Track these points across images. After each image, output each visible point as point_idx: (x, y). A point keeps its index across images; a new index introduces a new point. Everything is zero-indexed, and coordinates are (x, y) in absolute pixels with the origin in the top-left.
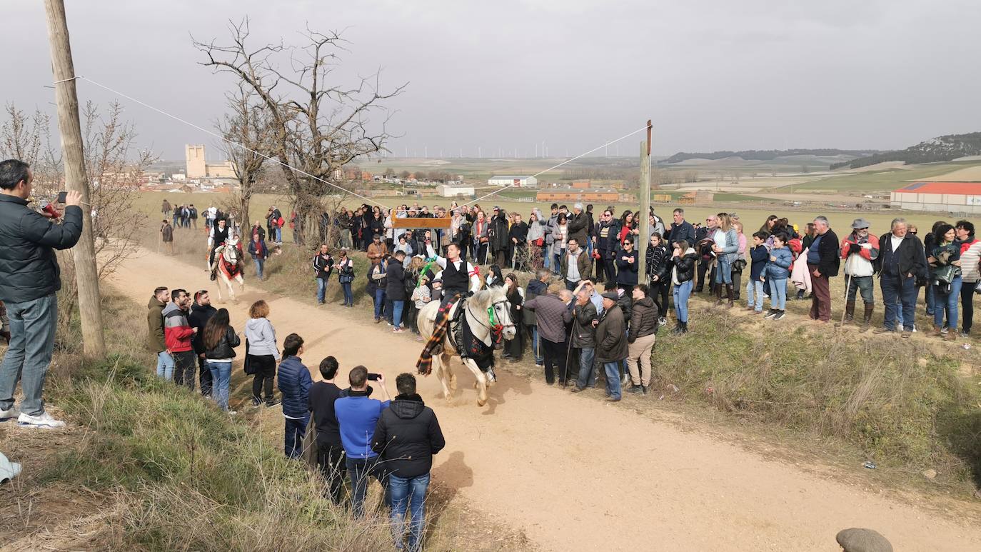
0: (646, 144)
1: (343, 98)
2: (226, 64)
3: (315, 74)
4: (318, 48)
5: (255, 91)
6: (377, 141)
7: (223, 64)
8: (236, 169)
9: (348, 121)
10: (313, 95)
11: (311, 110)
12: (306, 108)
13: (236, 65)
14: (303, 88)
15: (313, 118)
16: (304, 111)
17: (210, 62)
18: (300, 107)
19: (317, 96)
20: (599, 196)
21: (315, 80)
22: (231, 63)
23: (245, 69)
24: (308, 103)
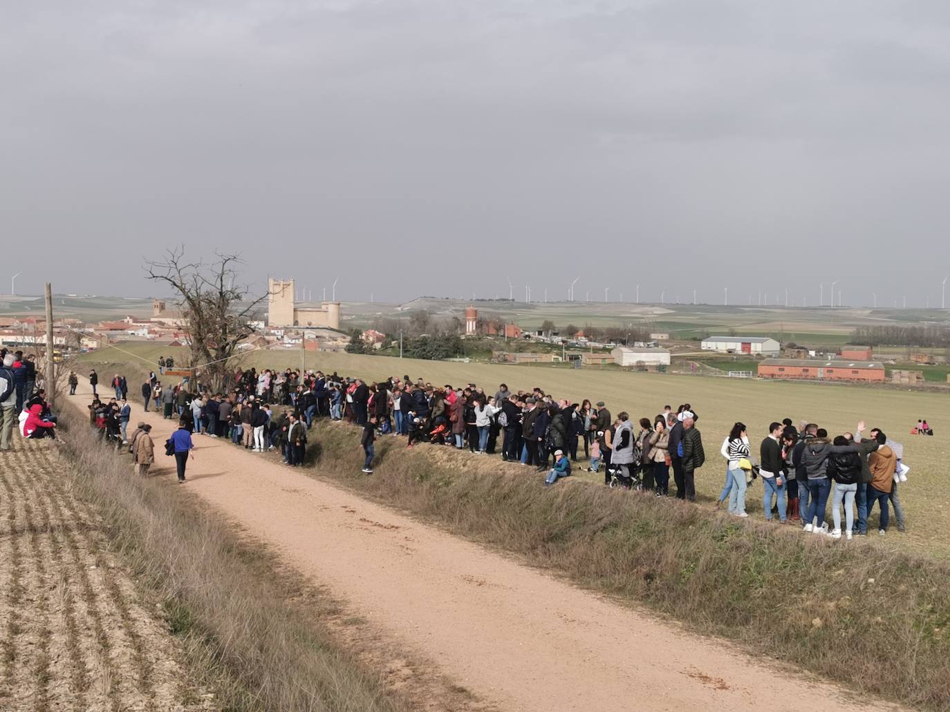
2: (162, 277)
3: (222, 280)
4: (224, 264)
5: (180, 292)
10: (221, 293)
13: (169, 278)
20: (853, 372)
21: (222, 284)
22: (165, 276)
23: (175, 278)
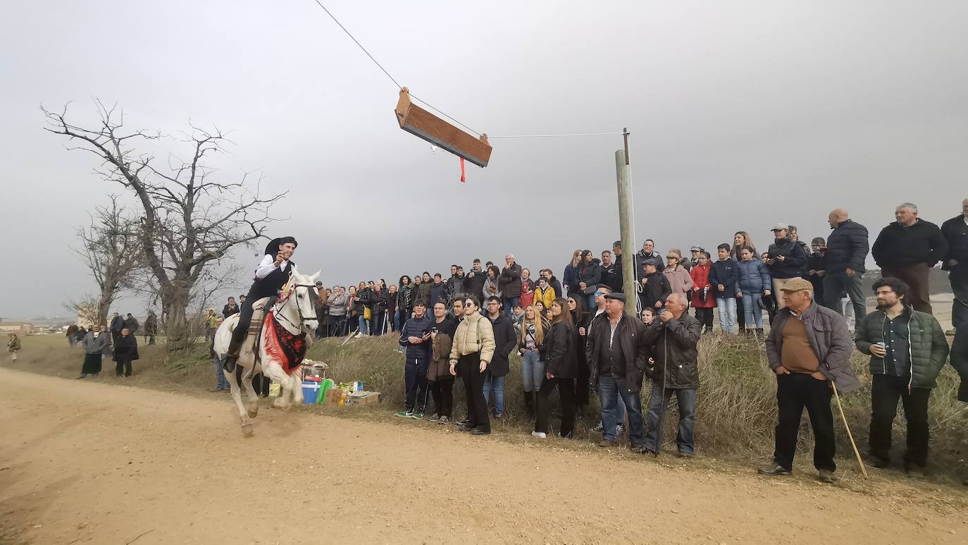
0: (624, 152)
1: (223, 190)
2: (85, 138)
3: (194, 167)
4: (199, 145)
5: (119, 171)
6: (258, 227)
7: (82, 137)
8: (97, 274)
9: (226, 219)
10: (190, 187)
11: (186, 202)
12: (181, 200)
13: (98, 142)
14: (178, 183)
15: (188, 209)
16: (178, 202)
17: (63, 130)
18: (173, 197)
19: (194, 190)
21: (193, 173)
22: (93, 139)
23: (110, 147)
24: (184, 195)
